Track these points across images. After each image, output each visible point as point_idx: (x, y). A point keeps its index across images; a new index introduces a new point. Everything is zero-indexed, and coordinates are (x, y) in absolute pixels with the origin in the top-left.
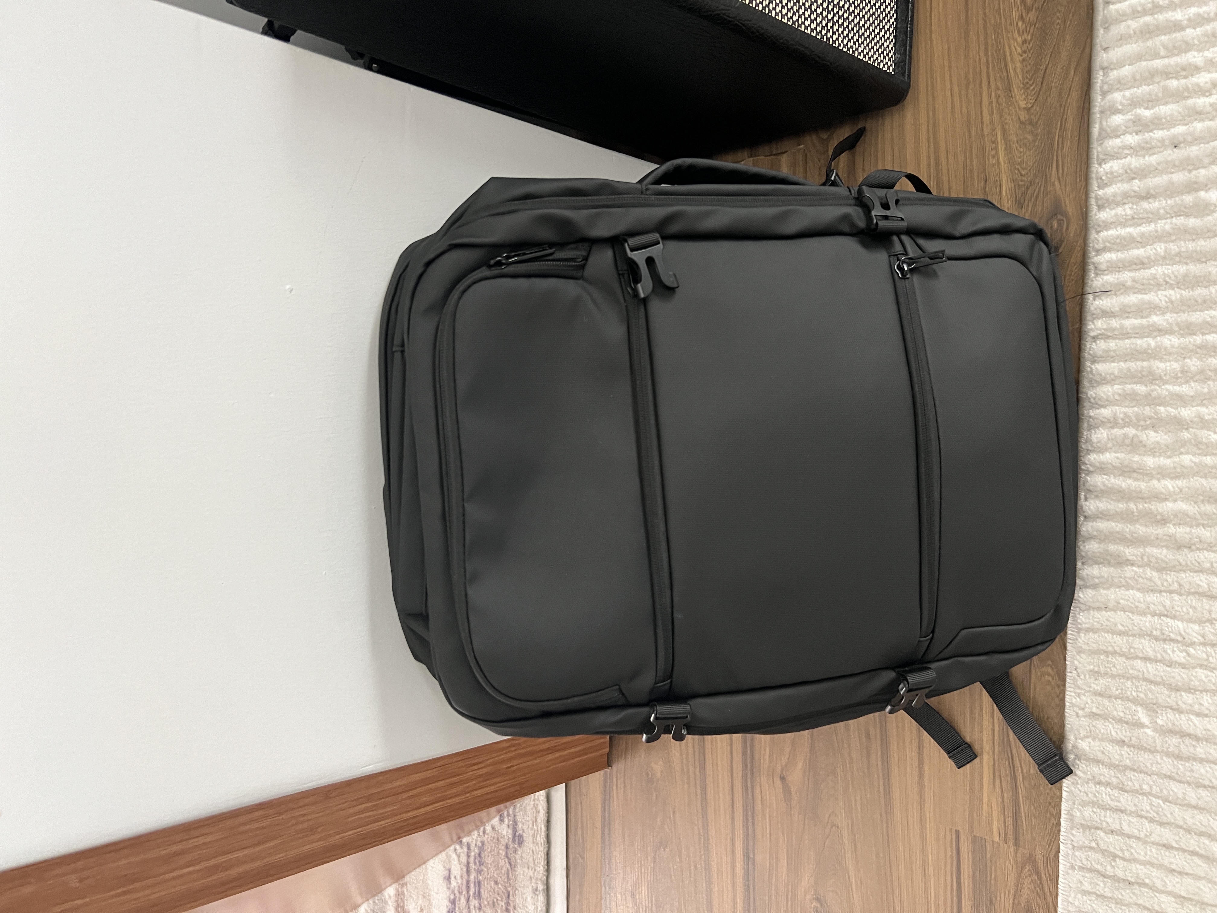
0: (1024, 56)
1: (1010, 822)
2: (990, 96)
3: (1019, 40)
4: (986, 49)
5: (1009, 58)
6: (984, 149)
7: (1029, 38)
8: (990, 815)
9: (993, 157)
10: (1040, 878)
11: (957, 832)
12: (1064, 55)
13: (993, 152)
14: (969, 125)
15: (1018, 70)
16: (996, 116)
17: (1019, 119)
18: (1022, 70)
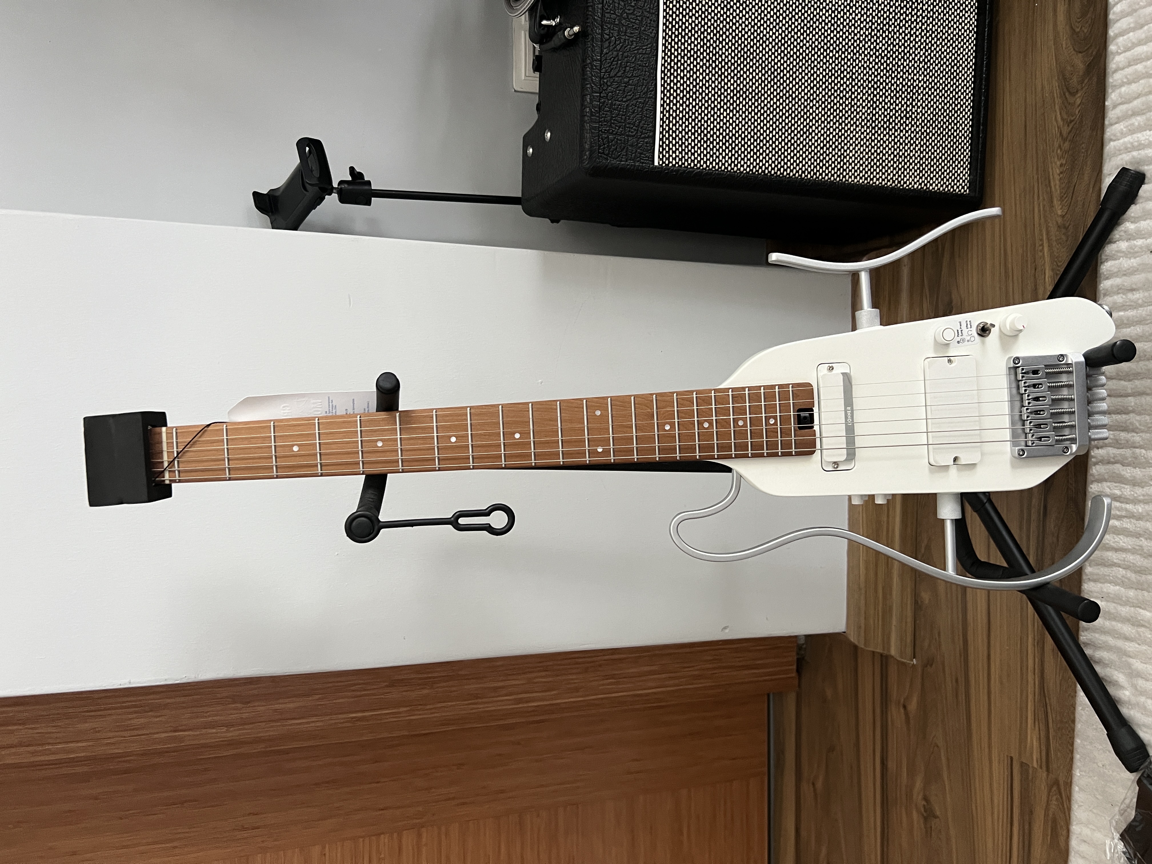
0: (1061, 175)
1: (1044, 754)
2: (1039, 205)
3: (1058, 163)
4: (1037, 169)
5: (1051, 177)
6: (1035, 245)
7: (1064, 162)
8: (1032, 747)
9: (1041, 251)
10: (1062, 798)
11: (1012, 758)
12: (1086, 177)
13: (1041, 248)
14: (1025, 227)
15: (1057, 187)
16: (1042, 220)
17: (1057, 222)
18: (1060, 186)
